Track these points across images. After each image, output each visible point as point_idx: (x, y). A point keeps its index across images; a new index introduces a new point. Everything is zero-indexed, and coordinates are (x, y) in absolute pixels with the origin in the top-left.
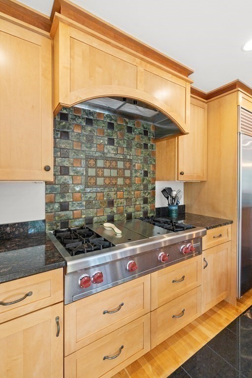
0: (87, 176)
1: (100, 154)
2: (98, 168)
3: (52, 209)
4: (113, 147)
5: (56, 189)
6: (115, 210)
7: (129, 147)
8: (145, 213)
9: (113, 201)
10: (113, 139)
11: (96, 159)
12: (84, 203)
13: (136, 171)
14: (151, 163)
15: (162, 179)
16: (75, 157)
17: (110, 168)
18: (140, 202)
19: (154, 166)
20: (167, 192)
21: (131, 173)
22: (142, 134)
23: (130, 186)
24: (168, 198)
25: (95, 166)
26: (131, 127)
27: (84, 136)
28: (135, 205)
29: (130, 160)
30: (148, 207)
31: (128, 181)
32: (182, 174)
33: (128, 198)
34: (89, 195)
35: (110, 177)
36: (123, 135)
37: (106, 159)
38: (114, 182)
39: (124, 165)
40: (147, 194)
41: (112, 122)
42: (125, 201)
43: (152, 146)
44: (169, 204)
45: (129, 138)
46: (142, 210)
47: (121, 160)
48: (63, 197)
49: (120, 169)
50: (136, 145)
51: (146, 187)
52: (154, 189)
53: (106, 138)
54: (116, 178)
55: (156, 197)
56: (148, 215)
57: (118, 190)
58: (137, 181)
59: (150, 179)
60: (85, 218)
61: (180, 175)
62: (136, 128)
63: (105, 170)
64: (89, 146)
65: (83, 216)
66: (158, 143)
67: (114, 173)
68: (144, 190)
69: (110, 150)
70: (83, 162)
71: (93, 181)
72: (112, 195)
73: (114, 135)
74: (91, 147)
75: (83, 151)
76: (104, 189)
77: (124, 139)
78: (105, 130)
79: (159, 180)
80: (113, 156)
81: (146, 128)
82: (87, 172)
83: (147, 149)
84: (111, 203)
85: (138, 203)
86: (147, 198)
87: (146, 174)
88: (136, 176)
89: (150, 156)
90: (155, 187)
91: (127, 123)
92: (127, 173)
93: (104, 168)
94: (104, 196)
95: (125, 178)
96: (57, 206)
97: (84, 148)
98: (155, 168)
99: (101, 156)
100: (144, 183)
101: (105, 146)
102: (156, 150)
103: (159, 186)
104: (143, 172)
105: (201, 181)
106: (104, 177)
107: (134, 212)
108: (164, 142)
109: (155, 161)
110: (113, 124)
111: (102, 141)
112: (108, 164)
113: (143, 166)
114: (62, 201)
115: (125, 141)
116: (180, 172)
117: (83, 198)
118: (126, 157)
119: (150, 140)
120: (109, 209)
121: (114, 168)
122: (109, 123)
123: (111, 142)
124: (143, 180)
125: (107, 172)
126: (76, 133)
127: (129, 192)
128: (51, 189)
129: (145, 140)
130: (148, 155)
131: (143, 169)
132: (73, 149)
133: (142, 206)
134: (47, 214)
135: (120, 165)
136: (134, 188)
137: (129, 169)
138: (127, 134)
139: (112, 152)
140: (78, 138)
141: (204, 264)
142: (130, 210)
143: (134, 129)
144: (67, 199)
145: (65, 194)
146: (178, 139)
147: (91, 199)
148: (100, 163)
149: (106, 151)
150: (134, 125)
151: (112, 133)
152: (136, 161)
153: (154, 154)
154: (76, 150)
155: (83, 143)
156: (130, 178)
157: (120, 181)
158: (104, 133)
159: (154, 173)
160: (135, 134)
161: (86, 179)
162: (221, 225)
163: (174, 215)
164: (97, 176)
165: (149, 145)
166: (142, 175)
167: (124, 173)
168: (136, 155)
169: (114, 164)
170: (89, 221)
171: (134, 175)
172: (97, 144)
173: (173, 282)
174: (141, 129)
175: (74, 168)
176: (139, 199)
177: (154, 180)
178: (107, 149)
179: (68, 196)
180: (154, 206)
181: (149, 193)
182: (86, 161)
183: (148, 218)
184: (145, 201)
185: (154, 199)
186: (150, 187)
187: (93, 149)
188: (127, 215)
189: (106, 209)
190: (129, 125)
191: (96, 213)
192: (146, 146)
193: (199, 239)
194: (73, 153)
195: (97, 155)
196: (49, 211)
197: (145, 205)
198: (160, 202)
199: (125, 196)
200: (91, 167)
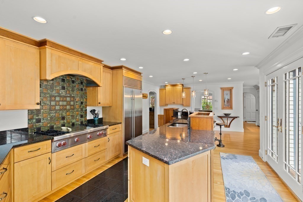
0: (50, 105)
1: (57, 94)
2: (56, 101)
3: (31, 122)
4: (64, 91)
5: (34, 112)
6: (65, 121)
7: (73, 91)
8: (82, 122)
9: (64, 117)
10: (65, 87)
11: (55, 97)
12: (49, 119)
13: (77, 102)
14: (84, 98)
15: (90, 106)
16: (44, 96)
17: (63, 101)
18: (79, 117)
19: (86, 99)
20: (93, 112)
21: (74, 103)
22: (80, 84)
23: (73, 109)
24: (93, 114)
25: (55, 100)
26: (74, 81)
27: (49, 86)
28: (76, 118)
29: (73, 97)
30: (83, 119)
31: (72, 107)
32: (99, 103)
33: (72, 115)
34: (51, 115)
35: (63, 105)
36: (69, 85)
37: (60, 96)
38: (65, 108)
39: (70, 99)
40: (82, 113)
41: (64, 78)
42: (71, 117)
43: (85, 89)
44: (94, 118)
45: (73, 86)
46: (80, 121)
47: (69, 97)
48: (38, 116)
49: (68, 101)
50: (77, 89)
51: (82, 110)
52: (86, 110)
53: (61, 86)
54: (66, 106)
55: (87, 114)
56: (83, 123)
57: (67, 112)
58: (77, 107)
59: (84, 106)
60: (49, 126)
61: (98, 104)
62: (76, 81)
63: (60, 102)
64: (51, 90)
65: (49, 125)
66: (88, 88)
67: (65, 103)
68: (81, 111)
69: (63, 92)
70: (49, 99)
71: (53, 108)
72: (64, 114)
73: (65, 85)
74: (52, 91)
75: (48, 93)
76: (60, 112)
77: (70, 87)
78: (60, 83)
79: (89, 106)
80: (64, 95)
81: (82, 81)
82: (50, 103)
83: (83, 91)
84: (63, 118)
85: (77, 117)
86: (83, 115)
87: (82, 103)
88: (77, 105)
89: (84, 94)
90: (87, 109)
91: (72, 79)
92: (72, 103)
93: (60, 101)
94: (59, 115)
95: (71, 105)
96: (34, 121)
97: (49, 92)
98: (87, 100)
99: (58, 95)
100: (81, 108)
101: (60, 90)
102: (88, 91)
103: (89, 109)
104: (80, 102)
105: (110, 106)
106: (59, 105)
107: (76, 122)
108: (91, 88)
109: (87, 97)
110: (64, 79)
111: (58, 88)
112: (62, 99)
113: (80, 99)
114: (37, 118)
115: (71, 88)
116: (98, 102)
117: (48, 116)
118: (71, 95)
119: (84, 86)
120: (62, 121)
121: (65, 101)
122: (62, 79)
123: (63, 88)
124: (80, 106)
125: (61, 103)
126: (44, 85)
127: (73, 112)
128: (31, 112)
129: (81, 86)
130: (83, 94)
131: (80, 101)
132: (43, 92)
133: (80, 119)
134: (29, 125)
135: (68, 99)
136: (75, 111)
137: (73, 101)
138: (72, 84)
139: (64, 93)
140: (45, 87)
141: (108, 140)
142: (74, 121)
143: (75, 82)
144: (40, 117)
145: (39, 115)
146: (98, 88)
147: (53, 117)
148: (58, 99)
149: (60, 93)
150: (76, 79)
151: (64, 84)
152: (76, 97)
153: (86, 93)
154: (45, 93)
155: (48, 89)
156: (73, 105)
157: (68, 107)
158: (59, 84)
159: (86, 102)
160: (76, 84)
161: (50, 107)
162: (116, 124)
163: (96, 122)
164: (56, 105)
165: (83, 89)
166: (80, 104)
167: (70, 103)
168: (77, 94)
169: (65, 99)
170: (52, 127)
171: (76, 104)
172: (56, 89)
173: (95, 147)
174: (79, 81)
175: (44, 102)
176: (78, 115)
177: (86, 106)
178: (61, 91)
179: (40, 115)
180: (86, 119)
181: (84, 112)
182: (50, 98)
183: (83, 124)
184: (82, 116)
185: (86, 115)
186: (84, 109)
187: (54, 92)
188: (72, 124)
189: (61, 121)
190: (73, 80)
191: (55, 123)
192: (82, 89)
193: (105, 130)
194: (43, 95)
195: (56, 95)
196: (30, 123)
197: (82, 118)
198: (90, 117)
199: (71, 115)
200: (53, 101)
